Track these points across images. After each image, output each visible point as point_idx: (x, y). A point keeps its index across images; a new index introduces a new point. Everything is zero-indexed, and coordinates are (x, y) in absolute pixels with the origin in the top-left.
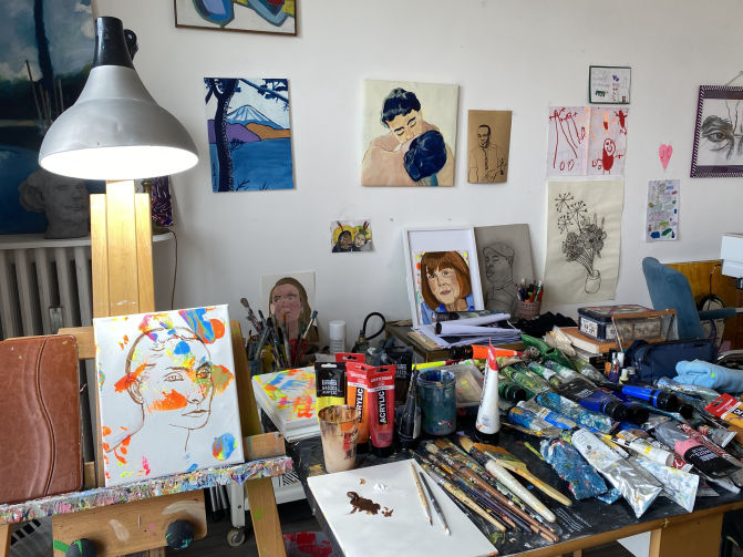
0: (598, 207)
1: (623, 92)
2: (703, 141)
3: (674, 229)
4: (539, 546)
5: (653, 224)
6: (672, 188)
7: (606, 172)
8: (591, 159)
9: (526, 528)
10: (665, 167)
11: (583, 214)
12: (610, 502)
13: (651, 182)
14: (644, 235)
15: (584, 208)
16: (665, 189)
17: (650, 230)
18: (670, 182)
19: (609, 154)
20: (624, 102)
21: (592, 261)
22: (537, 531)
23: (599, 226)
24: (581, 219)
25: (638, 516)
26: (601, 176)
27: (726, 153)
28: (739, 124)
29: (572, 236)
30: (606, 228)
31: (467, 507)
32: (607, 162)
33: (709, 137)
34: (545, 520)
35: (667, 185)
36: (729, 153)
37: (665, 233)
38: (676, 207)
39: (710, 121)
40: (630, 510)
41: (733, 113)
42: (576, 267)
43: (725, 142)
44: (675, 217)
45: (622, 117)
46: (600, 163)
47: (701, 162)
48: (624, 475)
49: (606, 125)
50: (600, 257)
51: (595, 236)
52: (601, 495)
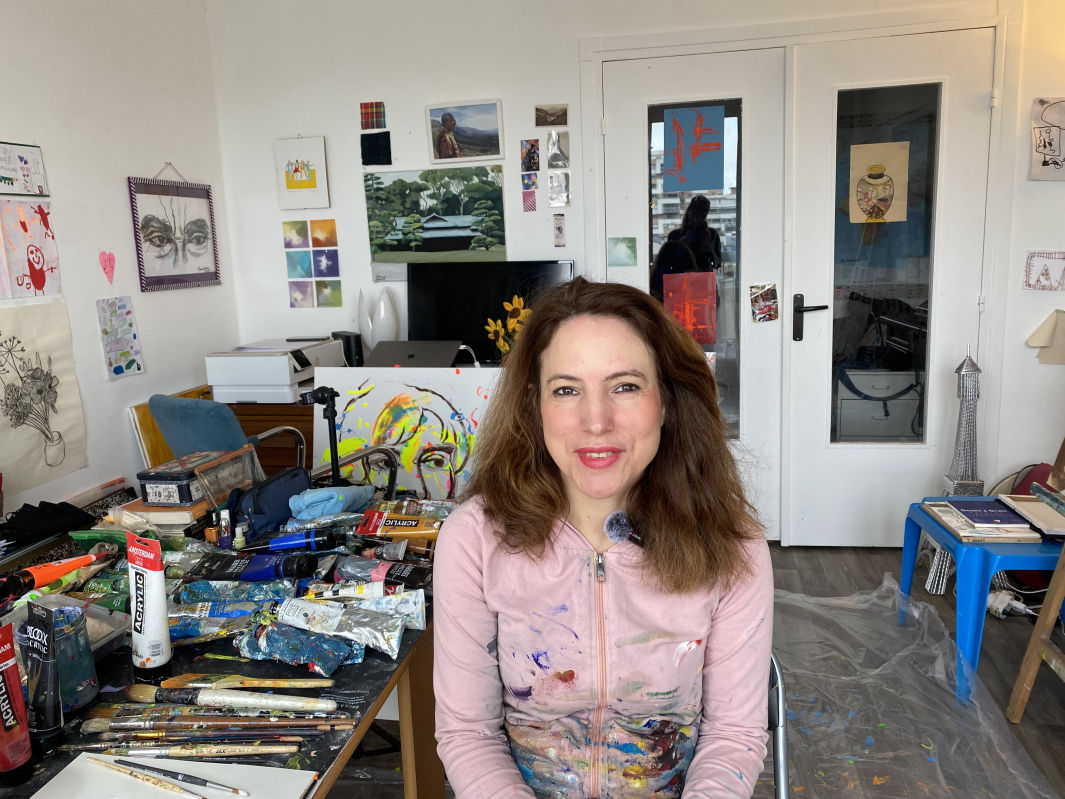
0: (39, 343)
1: (36, 181)
2: (145, 246)
3: (137, 358)
4: (343, 742)
5: (112, 355)
6: (124, 307)
7: (39, 292)
8: (15, 276)
9: (314, 732)
10: (110, 279)
11: (20, 355)
12: (360, 660)
13: (98, 302)
14: (105, 372)
15: (19, 347)
16: (116, 309)
17: (111, 365)
18: (120, 300)
19: (37, 267)
20: (41, 195)
21: (46, 420)
22: (328, 728)
23: (45, 368)
24: (18, 363)
25: (395, 657)
26: (32, 298)
27: (172, 260)
28: (177, 226)
29: (11, 389)
30: (56, 369)
31: (227, 757)
32: (38, 279)
33: (151, 241)
34: (328, 713)
35: (118, 304)
36: (175, 261)
37: (129, 366)
38: (134, 330)
39: (148, 220)
40: (384, 656)
41: (169, 213)
42: (28, 433)
43: (168, 247)
44: (136, 344)
45: (44, 217)
46: (27, 280)
47: (148, 273)
48: (360, 624)
49: (23, 225)
50: (56, 412)
51: (43, 384)
52: (346, 659)
